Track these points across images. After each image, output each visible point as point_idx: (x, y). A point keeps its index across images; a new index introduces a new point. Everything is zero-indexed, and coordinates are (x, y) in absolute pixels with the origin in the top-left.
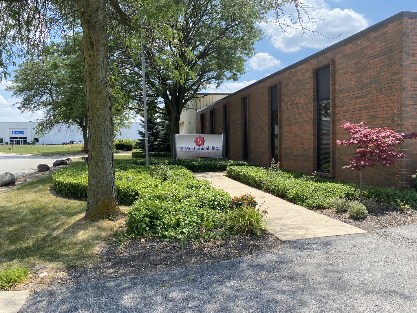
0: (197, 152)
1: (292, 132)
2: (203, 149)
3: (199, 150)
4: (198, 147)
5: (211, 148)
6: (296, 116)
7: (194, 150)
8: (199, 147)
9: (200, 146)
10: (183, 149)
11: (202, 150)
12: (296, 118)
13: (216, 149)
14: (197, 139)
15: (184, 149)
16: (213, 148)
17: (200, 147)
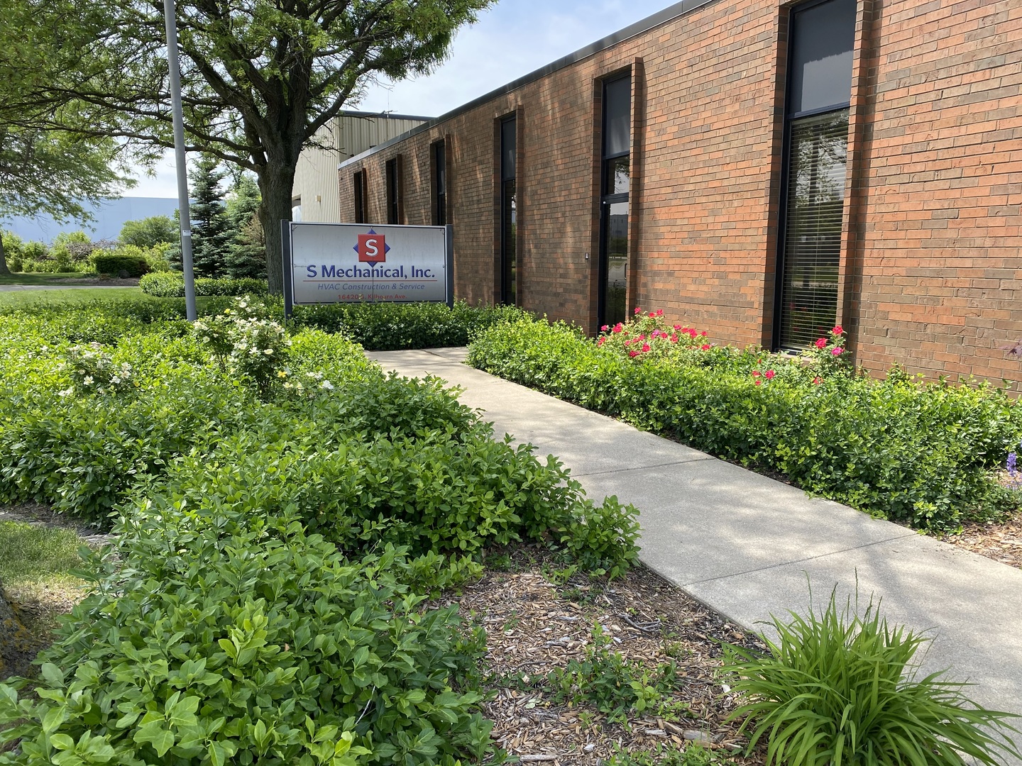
0: (365, 283)
1: (679, 222)
2: (383, 273)
3: (371, 278)
4: (365, 266)
5: (407, 271)
6: (698, 172)
7: (353, 278)
8: (370, 268)
9: (372, 262)
10: (315, 273)
11: (380, 278)
12: (699, 179)
13: (424, 273)
14: (363, 239)
15: (319, 271)
16: (415, 272)
17: (375, 268)
